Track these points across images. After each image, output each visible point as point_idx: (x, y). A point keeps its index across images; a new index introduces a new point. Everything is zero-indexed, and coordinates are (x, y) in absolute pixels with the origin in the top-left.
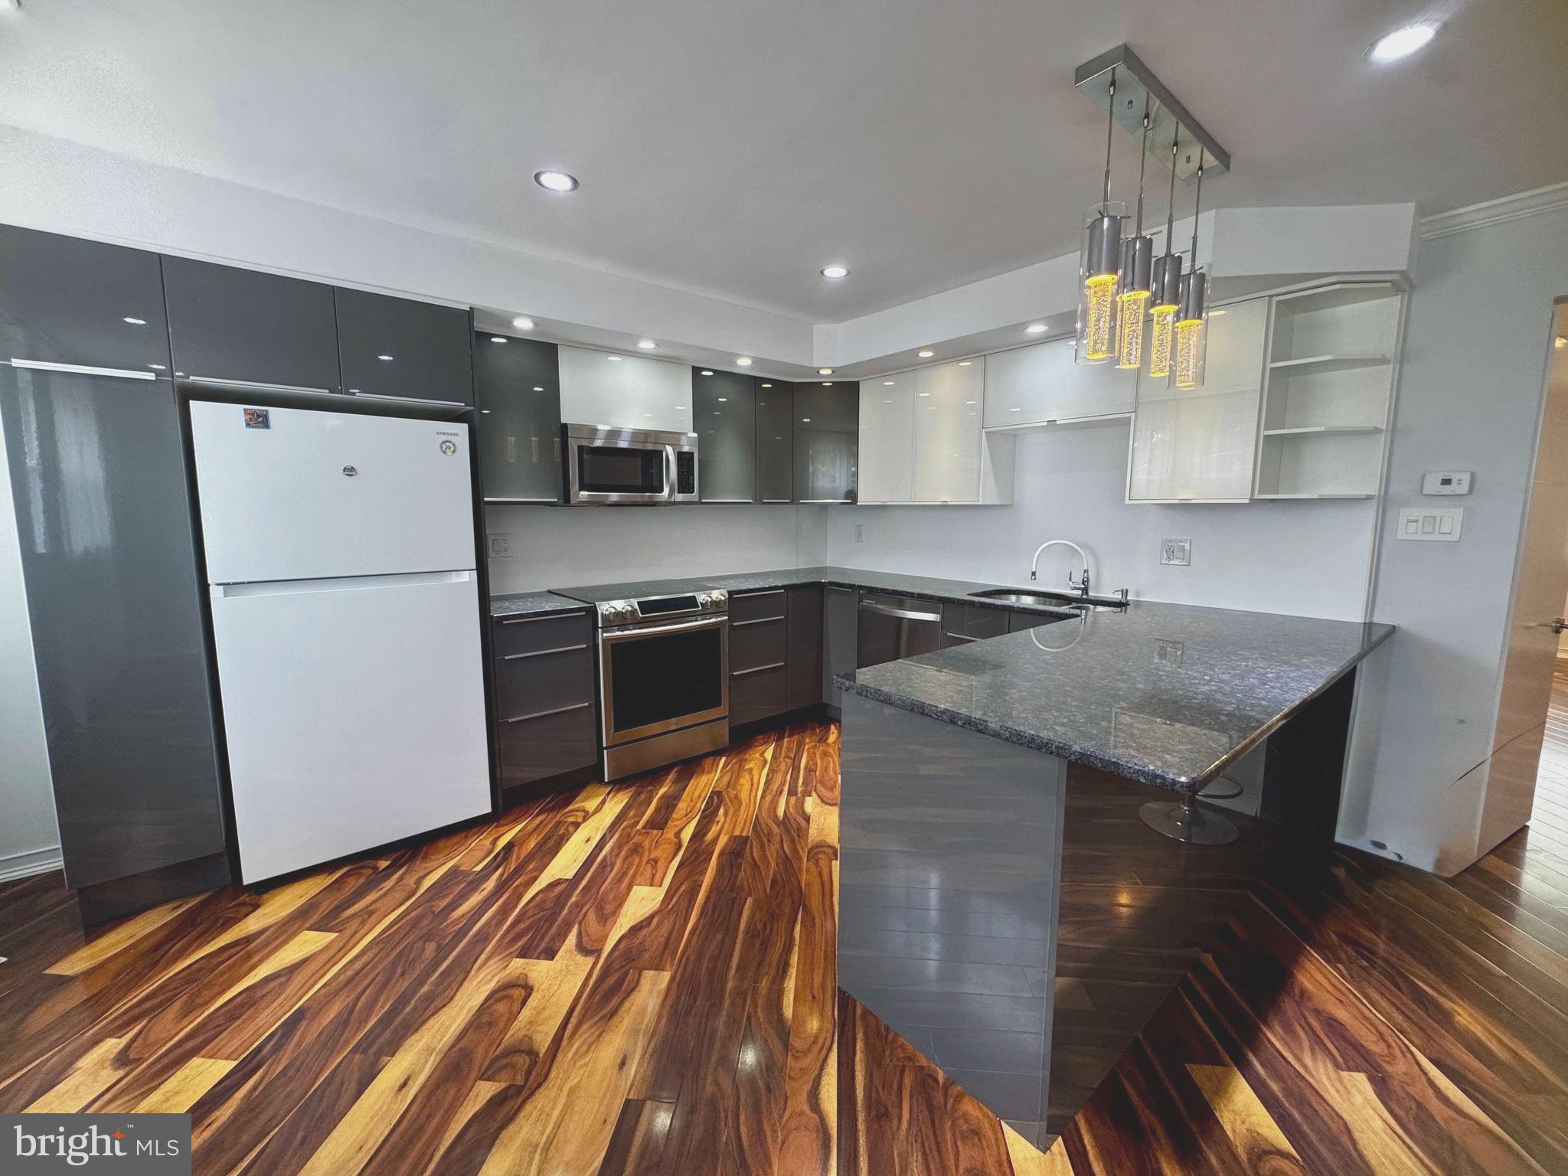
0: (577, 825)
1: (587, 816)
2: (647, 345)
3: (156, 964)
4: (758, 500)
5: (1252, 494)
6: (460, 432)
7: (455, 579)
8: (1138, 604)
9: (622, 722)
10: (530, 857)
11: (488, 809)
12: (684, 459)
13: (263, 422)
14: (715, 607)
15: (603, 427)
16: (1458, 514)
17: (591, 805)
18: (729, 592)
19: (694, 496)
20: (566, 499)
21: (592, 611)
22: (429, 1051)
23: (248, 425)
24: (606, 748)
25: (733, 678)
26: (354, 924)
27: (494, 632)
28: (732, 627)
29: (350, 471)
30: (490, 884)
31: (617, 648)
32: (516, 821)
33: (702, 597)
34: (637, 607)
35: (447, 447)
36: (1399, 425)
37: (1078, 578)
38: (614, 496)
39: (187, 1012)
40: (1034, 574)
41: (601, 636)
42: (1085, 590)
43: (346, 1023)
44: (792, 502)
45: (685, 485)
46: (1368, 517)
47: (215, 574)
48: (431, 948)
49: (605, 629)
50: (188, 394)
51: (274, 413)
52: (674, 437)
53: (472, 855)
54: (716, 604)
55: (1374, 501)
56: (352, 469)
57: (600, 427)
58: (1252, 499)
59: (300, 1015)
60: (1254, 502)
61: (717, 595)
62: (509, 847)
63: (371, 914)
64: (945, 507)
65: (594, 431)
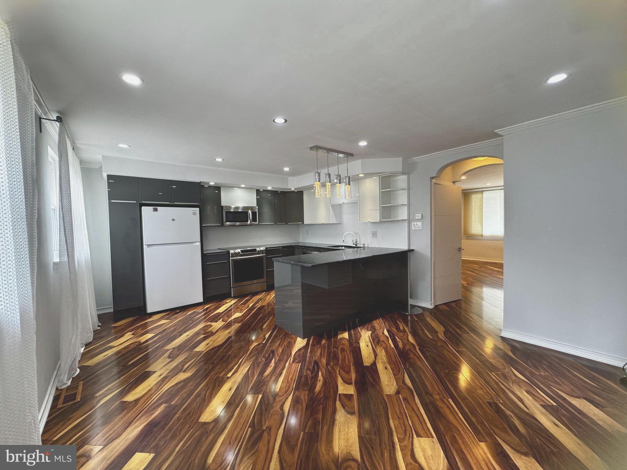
0: (224, 305)
1: (227, 303)
2: (243, 186)
3: (133, 324)
4: (276, 224)
5: (380, 219)
6: (197, 210)
7: (196, 244)
8: (368, 247)
9: (236, 280)
10: (212, 309)
11: (202, 301)
12: (254, 214)
13: (156, 210)
14: (262, 252)
15: (233, 206)
16: (421, 223)
17: (228, 301)
18: (266, 248)
19: (257, 223)
20: (222, 225)
21: (229, 252)
22: (192, 332)
23: (154, 211)
24: (232, 288)
25: (267, 271)
26: (173, 319)
27: (205, 257)
28: (267, 258)
29: (173, 220)
30: (203, 313)
31: (235, 261)
32: (209, 304)
33: (258, 249)
34: (240, 251)
35: (194, 214)
36: (410, 203)
37: (354, 242)
38: (238, 224)
39: (143, 329)
40: (343, 241)
41: (231, 258)
42: (356, 245)
43: (175, 330)
44: (286, 224)
45: (254, 219)
46: (406, 224)
47: (145, 243)
48: (191, 322)
49: (232, 257)
50: (142, 205)
51: (159, 208)
52: (252, 208)
53: (199, 309)
54: (262, 251)
55: (407, 221)
56: (174, 219)
57: (232, 206)
58: (380, 221)
59: (166, 329)
60: (381, 222)
61: (262, 249)
62: (207, 308)
63: (177, 318)
64: (323, 224)
65: (230, 207)
